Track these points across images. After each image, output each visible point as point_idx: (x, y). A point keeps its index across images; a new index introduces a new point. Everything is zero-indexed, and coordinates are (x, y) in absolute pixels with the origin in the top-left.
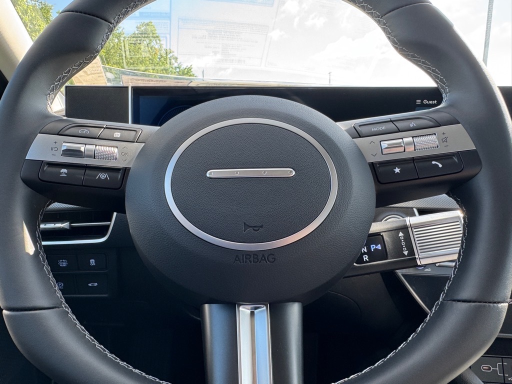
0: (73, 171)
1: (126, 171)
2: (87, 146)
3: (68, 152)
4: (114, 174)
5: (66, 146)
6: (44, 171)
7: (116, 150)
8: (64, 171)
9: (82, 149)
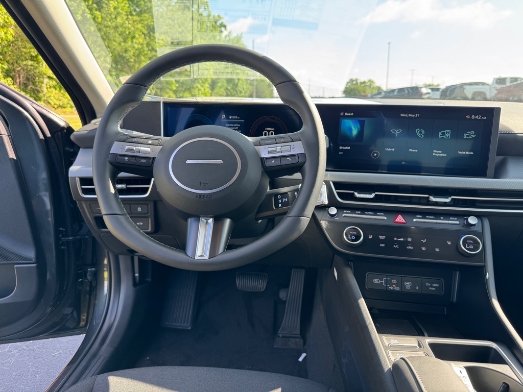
0: (130, 158)
1: (154, 158)
2: (137, 147)
3: (129, 150)
4: (148, 160)
5: (127, 147)
6: (118, 158)
7: (149, 149)
8: (127, 158)
9: (134, 149)
